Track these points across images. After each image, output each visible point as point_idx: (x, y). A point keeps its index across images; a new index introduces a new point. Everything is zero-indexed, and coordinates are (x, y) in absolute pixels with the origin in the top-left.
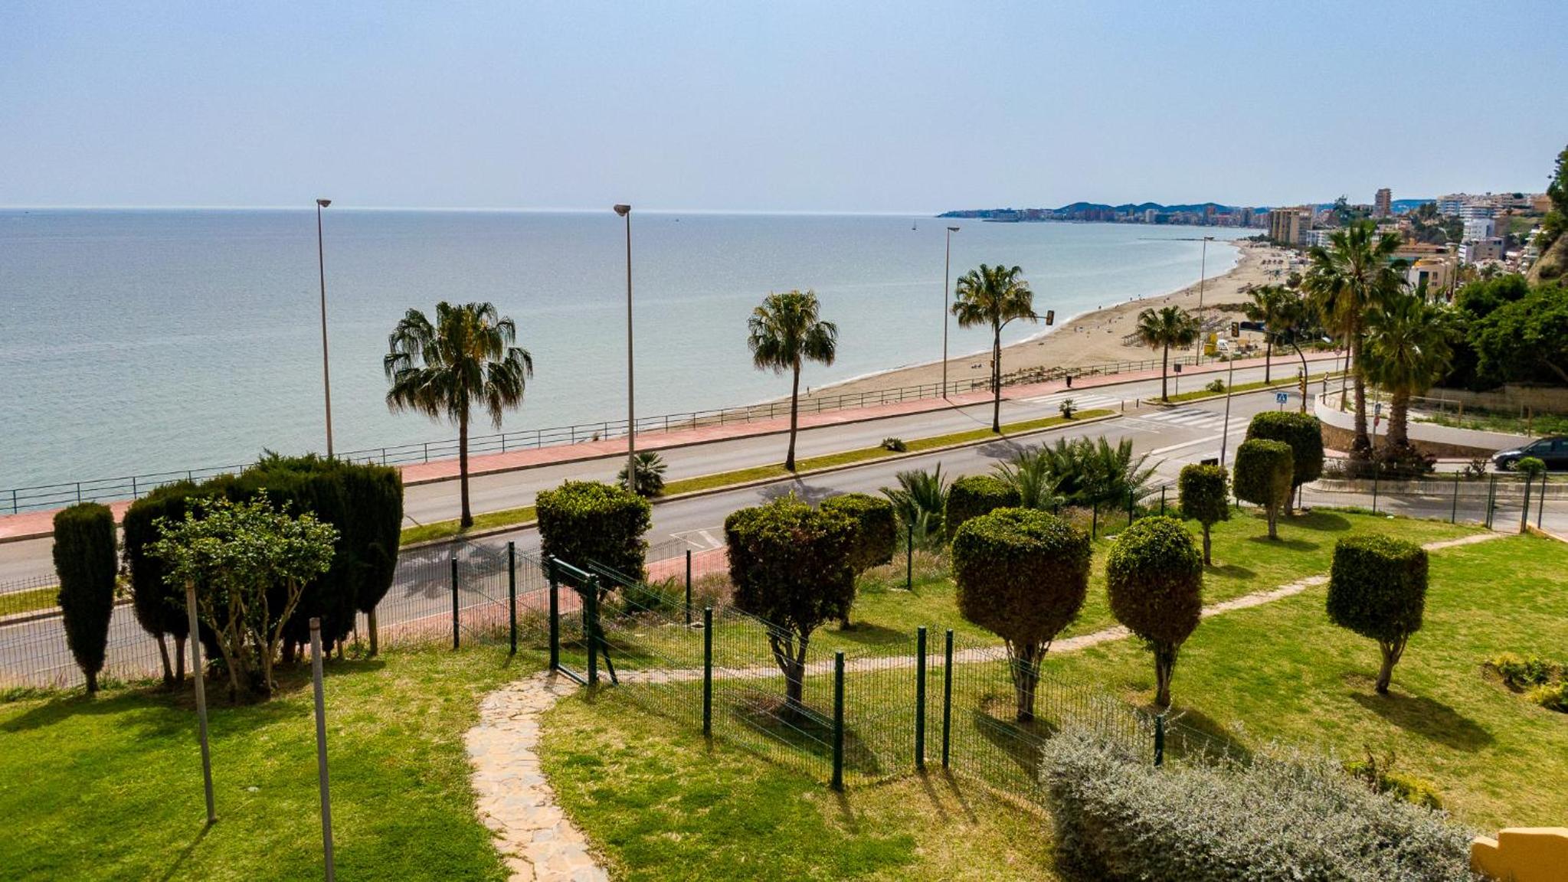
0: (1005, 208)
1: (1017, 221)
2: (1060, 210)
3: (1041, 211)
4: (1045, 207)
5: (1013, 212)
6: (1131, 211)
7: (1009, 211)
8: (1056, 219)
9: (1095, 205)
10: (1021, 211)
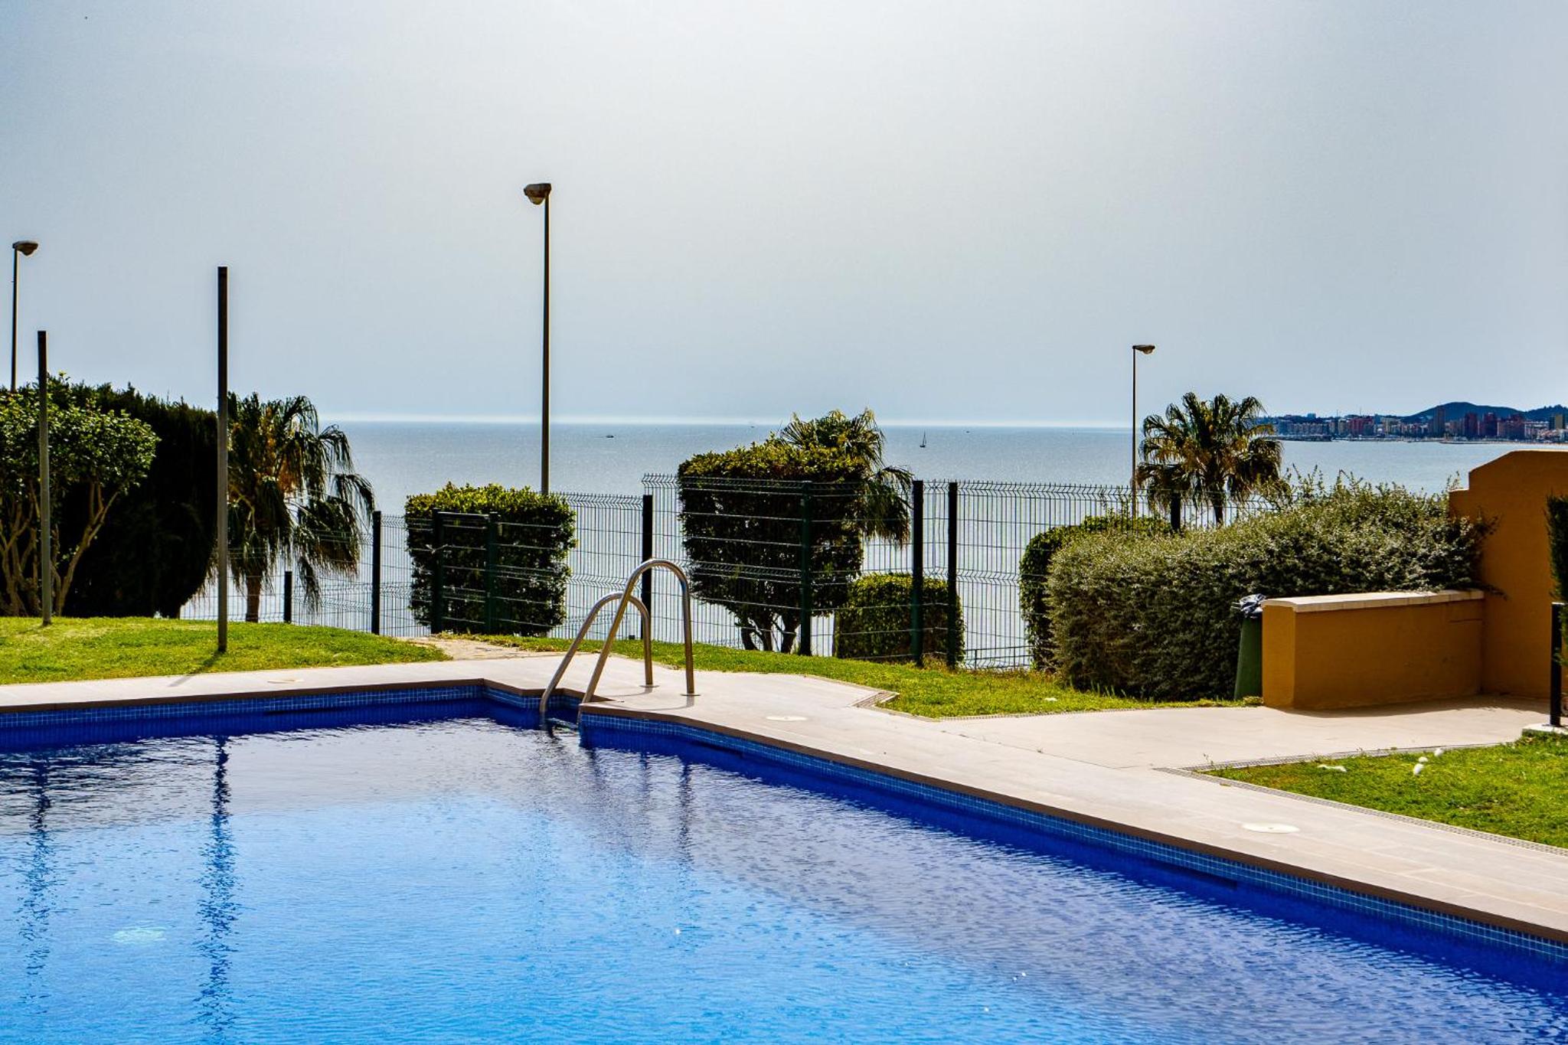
0: (1304, 415)
1: (1328, 439)
2: (1415, 419)
3: (1377, 419)
4: (1383, 412)
5: (1320, 420)
6: (1559, 419)
7: (1312, 419)
8: (1407, 435)
9: (1486, 409)
10: (1336, 420)
